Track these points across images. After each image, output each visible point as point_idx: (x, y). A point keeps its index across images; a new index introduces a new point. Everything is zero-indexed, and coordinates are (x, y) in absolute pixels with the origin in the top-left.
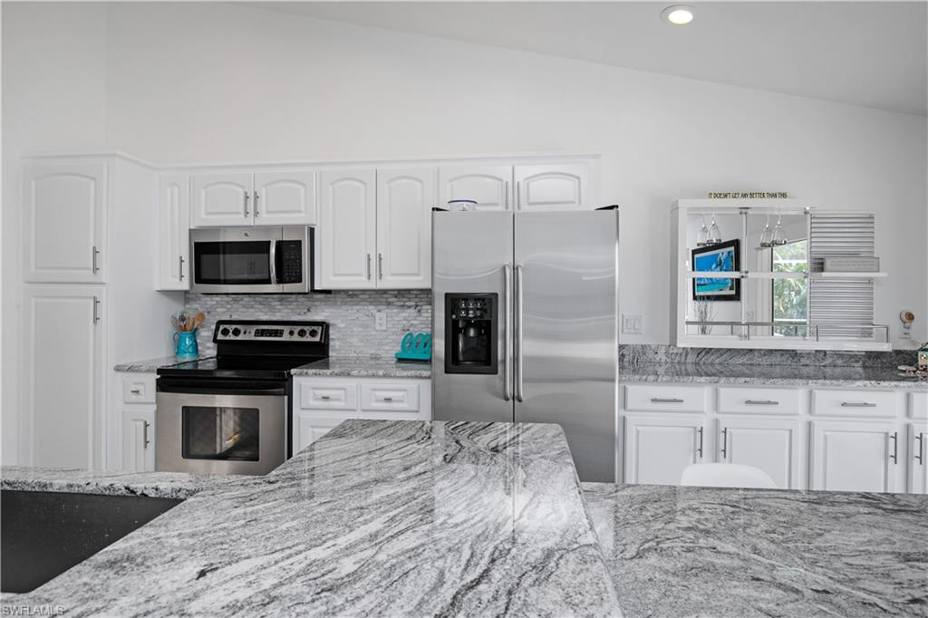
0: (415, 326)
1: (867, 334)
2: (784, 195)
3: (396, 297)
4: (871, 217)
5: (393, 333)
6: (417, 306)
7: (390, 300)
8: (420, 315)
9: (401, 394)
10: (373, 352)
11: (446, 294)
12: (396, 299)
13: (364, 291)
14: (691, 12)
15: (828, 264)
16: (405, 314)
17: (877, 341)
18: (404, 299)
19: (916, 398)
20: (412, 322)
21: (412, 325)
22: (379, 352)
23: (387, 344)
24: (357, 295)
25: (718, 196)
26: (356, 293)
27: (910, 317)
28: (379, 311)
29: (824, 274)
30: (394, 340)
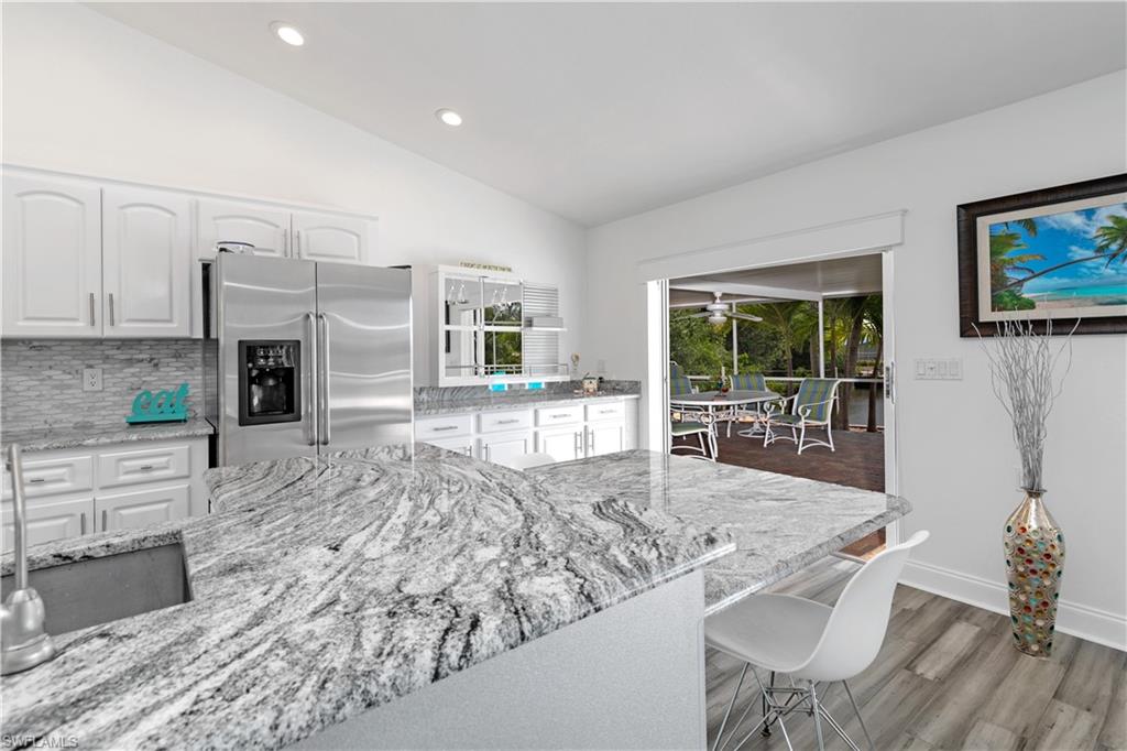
0: (150, 383)
1: (555, 371)
2: (510, 270)
3: (118, 349)
4: (556, 290)
5: (115, 394)
6: (152, 359)
7: (106, 352)
8: (158, 370)
9: (164, 460)
10: (80, 419)
11: (240, 342)
12: (119, 352)
13: (61, 341)
14: (462, 117)
15: (535, 321)
16: (132, 370)
17: (561, 374)
18: (131, 351)
19: (590, 408)
20: (144, 379)
21: (144, 382)
22: (90, 420)
23: (104, 408)
24: (49, 348)
25: (467, 265)
26: (48, 344)
27: (577, 357)
28: (91, 367)
29: (534, 329)
30: (114, 402)
